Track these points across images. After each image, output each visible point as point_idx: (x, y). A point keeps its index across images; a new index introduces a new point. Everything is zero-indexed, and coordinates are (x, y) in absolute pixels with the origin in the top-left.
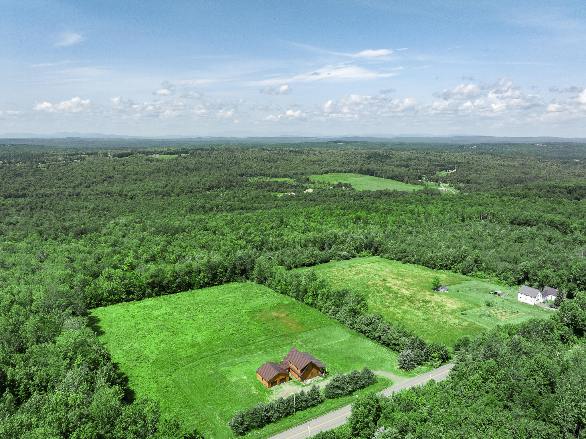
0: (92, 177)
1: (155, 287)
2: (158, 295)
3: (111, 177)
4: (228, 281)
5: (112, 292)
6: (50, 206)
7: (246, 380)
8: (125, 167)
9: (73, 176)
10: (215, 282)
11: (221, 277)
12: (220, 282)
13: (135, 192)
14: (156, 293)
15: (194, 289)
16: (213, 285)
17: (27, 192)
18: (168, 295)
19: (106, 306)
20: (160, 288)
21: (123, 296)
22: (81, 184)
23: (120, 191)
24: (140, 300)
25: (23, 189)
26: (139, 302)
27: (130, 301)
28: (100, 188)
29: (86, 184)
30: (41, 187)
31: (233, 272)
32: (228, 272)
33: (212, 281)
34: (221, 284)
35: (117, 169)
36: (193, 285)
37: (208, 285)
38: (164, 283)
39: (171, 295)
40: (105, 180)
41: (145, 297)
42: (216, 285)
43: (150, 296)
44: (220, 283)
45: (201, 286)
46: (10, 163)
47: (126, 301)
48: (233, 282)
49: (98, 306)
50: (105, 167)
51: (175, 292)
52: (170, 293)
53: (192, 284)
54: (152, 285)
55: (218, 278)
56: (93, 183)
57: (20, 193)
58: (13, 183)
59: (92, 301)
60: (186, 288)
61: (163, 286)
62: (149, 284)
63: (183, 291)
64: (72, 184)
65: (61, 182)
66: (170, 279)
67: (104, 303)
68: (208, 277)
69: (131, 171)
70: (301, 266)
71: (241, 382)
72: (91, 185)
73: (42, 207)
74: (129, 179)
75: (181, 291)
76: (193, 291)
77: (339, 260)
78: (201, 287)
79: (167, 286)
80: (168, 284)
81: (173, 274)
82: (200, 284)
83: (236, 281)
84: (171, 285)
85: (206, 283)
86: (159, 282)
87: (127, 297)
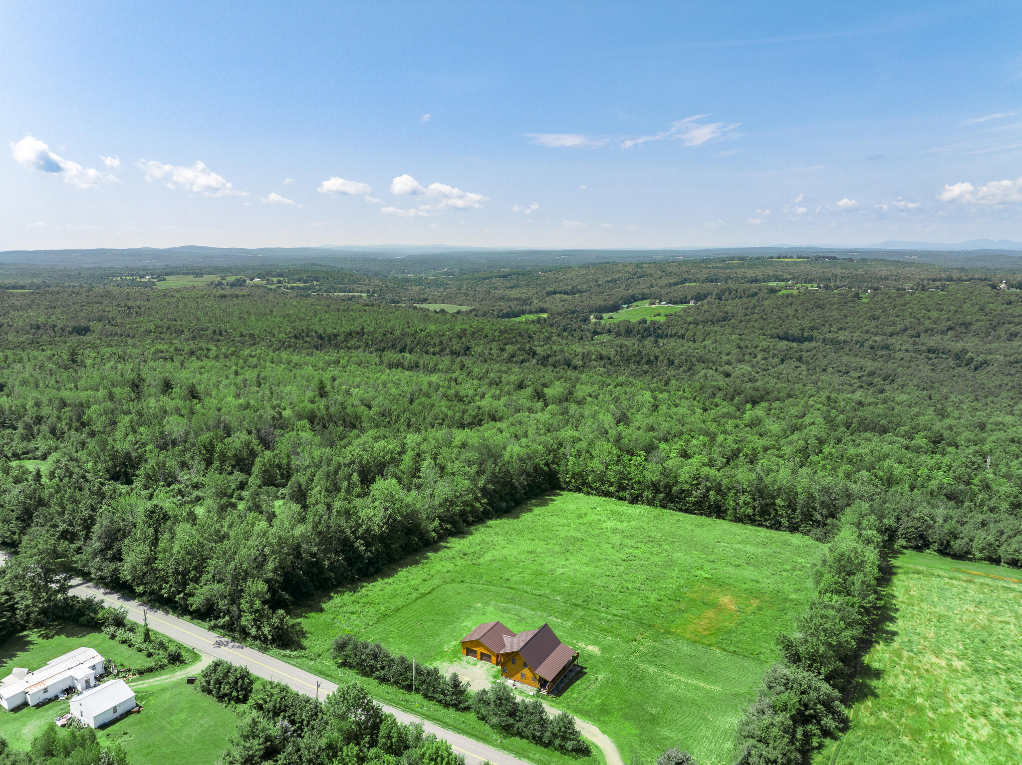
0: (928, 321)
1: (660, 492)
2: (663, 506)
3: (966, 325)
4: (793, 529)
5: (602, 478)
6: (812, 359)
8: (1008, 309)
9: (898, 316)
10: (766, 520)
11: (781, 516)
12: (774, 524)
13: (990, 357)
14: (660, 501)
15: (724, 519)
16: (760, 525)
17: (815, 333)
18: (676, 513)
19: (588, 493)
20: (666, 496)
21: (613, 489)
22: (905, 330)
23: (961, 352)
24: (633, 504)
25: (812, 329)
26: (631, 505)
27: (620, 499)
28: (932, 341)
29: (913, 332)
30: (841, 329)
31: (808, 516)
33: (760, 516)
34: (777, 529)
35: (987, 310)
36: (725, 512)
37: (750, 520)
38: (674, 489)
39: (679, 513)
40: (950, 328)
41: (642, 502)
42: (767, 527)
43: (651, 503)
44: (776, 526)
45: (736, 517)
46: (826, 287)
47: (615, 497)
48: (805, 534)
49: (579, 490)
50: (968, 305)
51: (687, 511)
52: (680, 510)
53: (723, 509)
54: (655, 487)
55: (773, 516)
56: (926, 331)
57: (806, 334)
58: (802, 317)
59: (573, 481)
60: (710, 513)
61: (672, 495)
62: (652, 483)
63: (705, 515)
64: (891, 329)
65: (874, 323)
66: (686, 487)
67: (585, 490)
68: (754, 508)
69: (1015, 317)
70: (1007, 563)
72: (923, 335)
73: (801, 358)
74: (1001, 331)
75: (701, 514)
76: (718, 521)
78: (738, 520)
79: (677, 497)
80: (681, 493)
82: (736, 513)
83: (808, 534)
84: (685, 497)
85: (748, 516)
86: (668, 487)
87: (617, 491)
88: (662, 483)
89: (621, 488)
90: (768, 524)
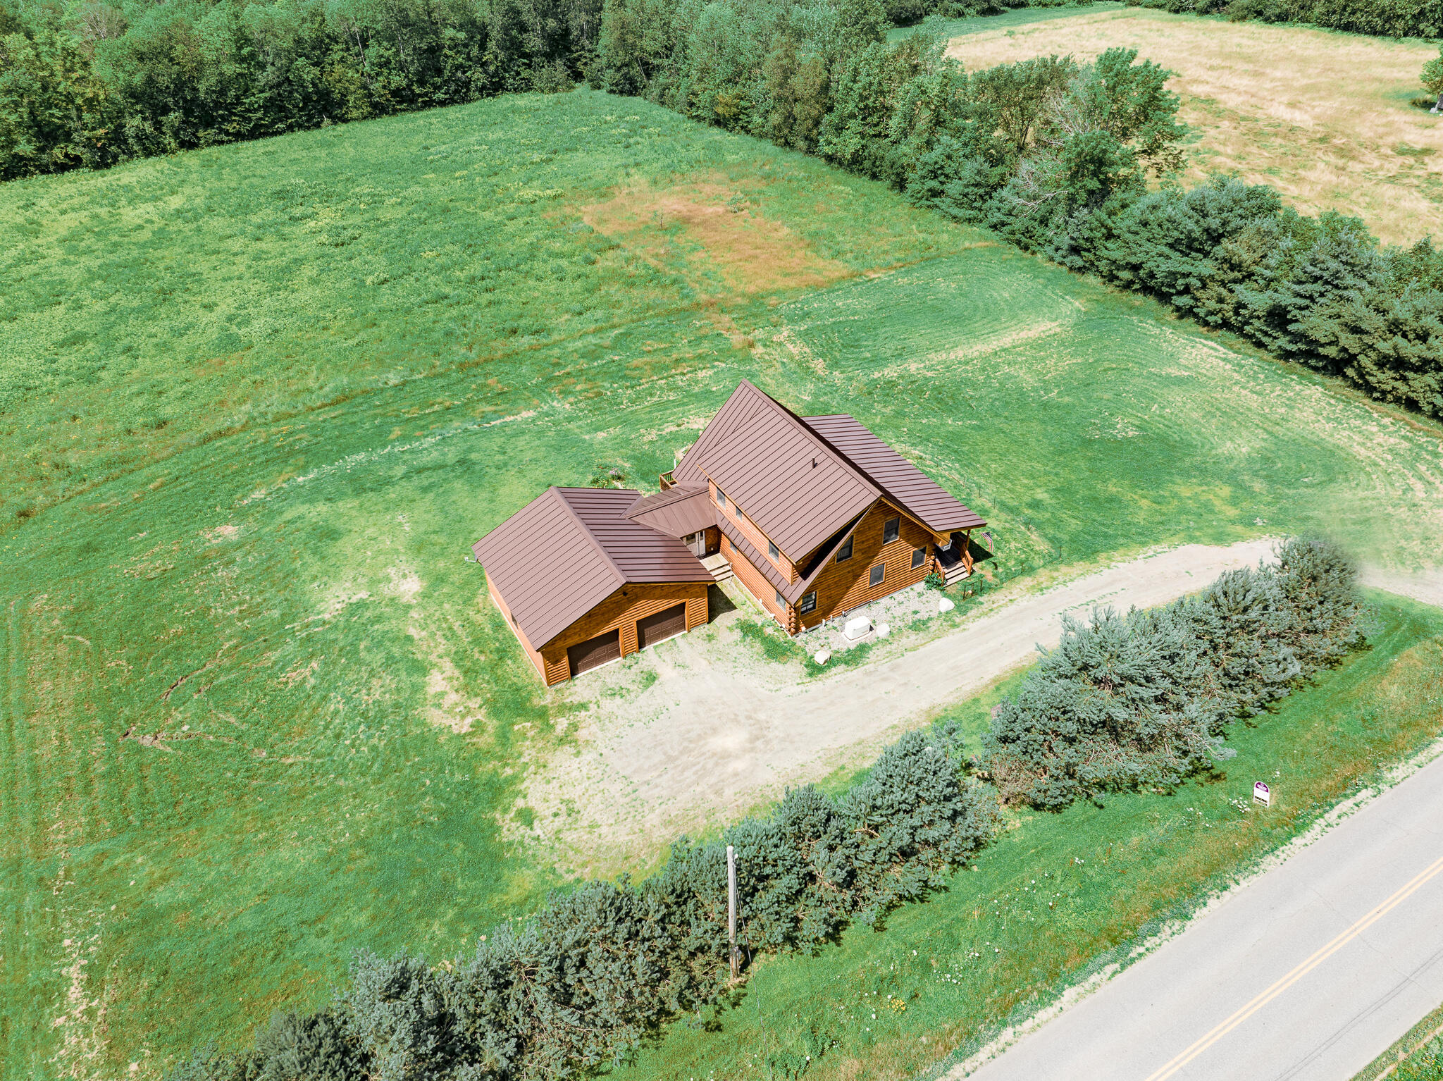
1: (166, 110)
2: (190, 145)
4: (495, 87)
7: (408, 607)
10: (437, 88)
11: (462, 68)
12: (456, 92)
14: (176, 134)
15: (346, 121)
16: (429, 104)
20: (188, 112)
21: (25, 148)
24: (108, 166)
26: (105, 172)
27: (62, 168)
31: (515, 48)
32: (492, 45)
33: (422, 83)
34: (465, 100)
36: (342, 103)
37: (404, 100)
38: (202, 87)
39: (245, 144)
41: (131, 154)
42: (442, 103)
43: (152, 148)
44: (460, 95)
45: (375, 106)
47: (45, 171)
51: (257, 133)
52: (239, 136)
53: (337, 96)
54: (149, 101)
55: (447, 73)
60: (310, 118)
61: (203, 105)
62: (133, 94)
63: (300, 127)
66: (230, 69)
68: (403, 67)
71: (379, 619)
75: (290, 128)
76: (342, 128)
77: (961, 14)
78: (378, 110)
79: (218, 105)
80: (223, 92)
81: (239, 48)
82: (371, 95)
83: (527, 86)
84: (238, 98)
85: (396, 93)
86: (180, 85)
87: (41, 150)
88: (163, 81)
89: (48, 135)
90: (440, 96)
